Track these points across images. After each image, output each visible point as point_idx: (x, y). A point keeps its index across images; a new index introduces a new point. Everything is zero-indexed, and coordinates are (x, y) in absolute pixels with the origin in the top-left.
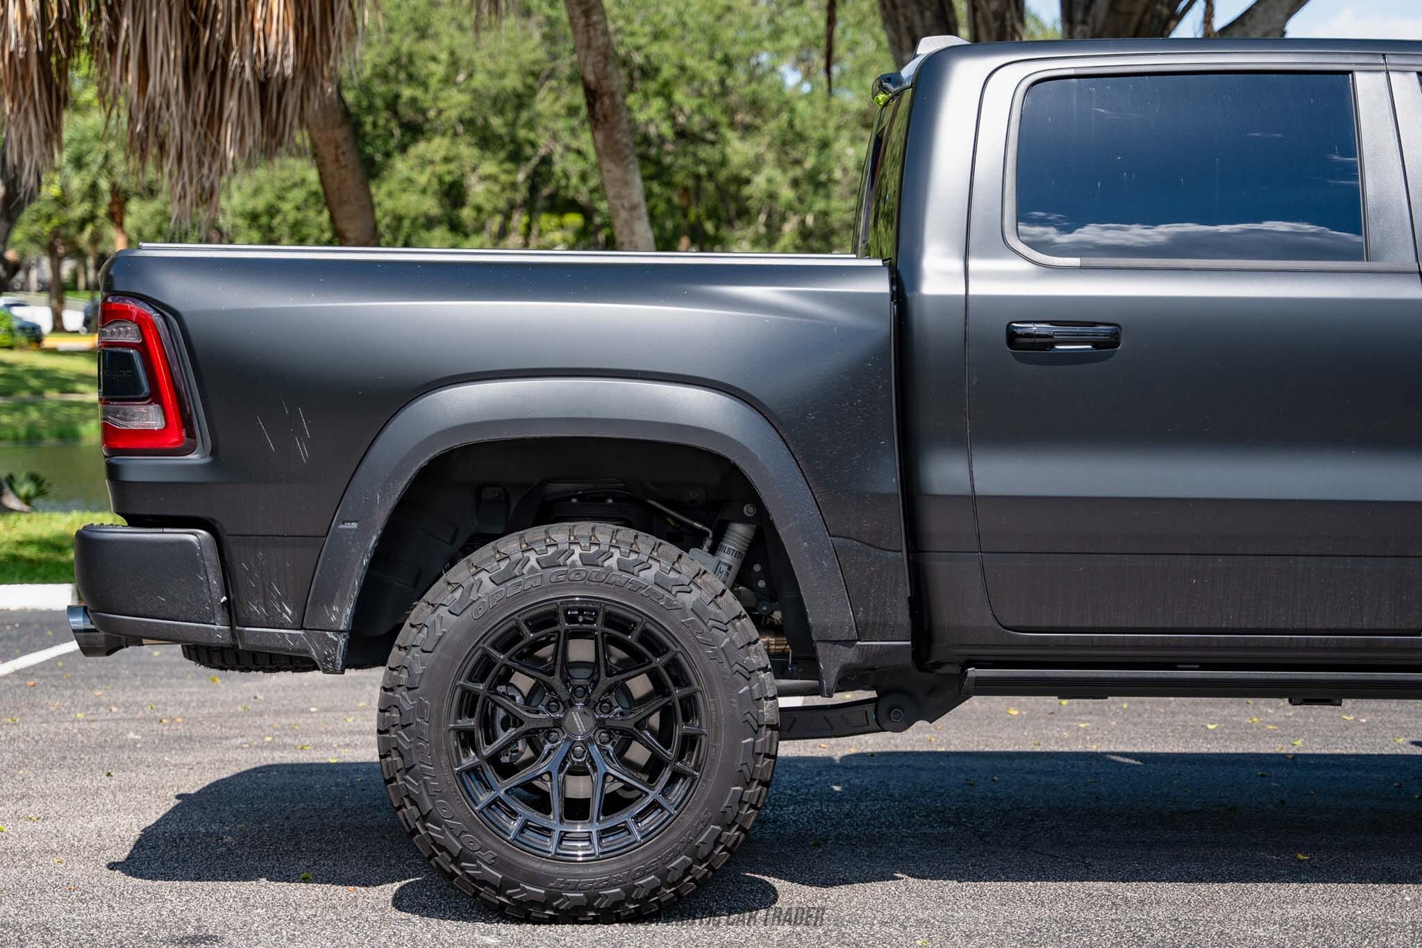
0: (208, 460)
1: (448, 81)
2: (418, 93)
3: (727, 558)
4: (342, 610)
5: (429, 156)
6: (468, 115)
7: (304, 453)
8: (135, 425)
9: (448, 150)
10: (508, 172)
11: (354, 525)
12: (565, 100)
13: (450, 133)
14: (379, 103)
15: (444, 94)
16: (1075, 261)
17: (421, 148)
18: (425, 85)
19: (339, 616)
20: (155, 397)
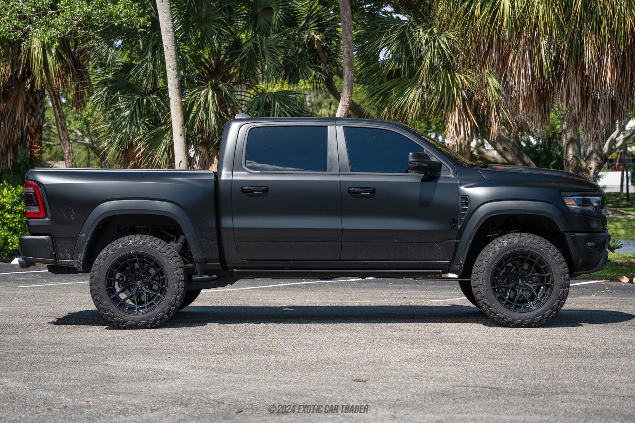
0: (50, 219)
3: (179, 244)
4: (81, 255)
7: (73, 218)
8: (32, 211)
11: (84, 235)
16: (259, 172)
19: (81, 256)
20: (37, 205)
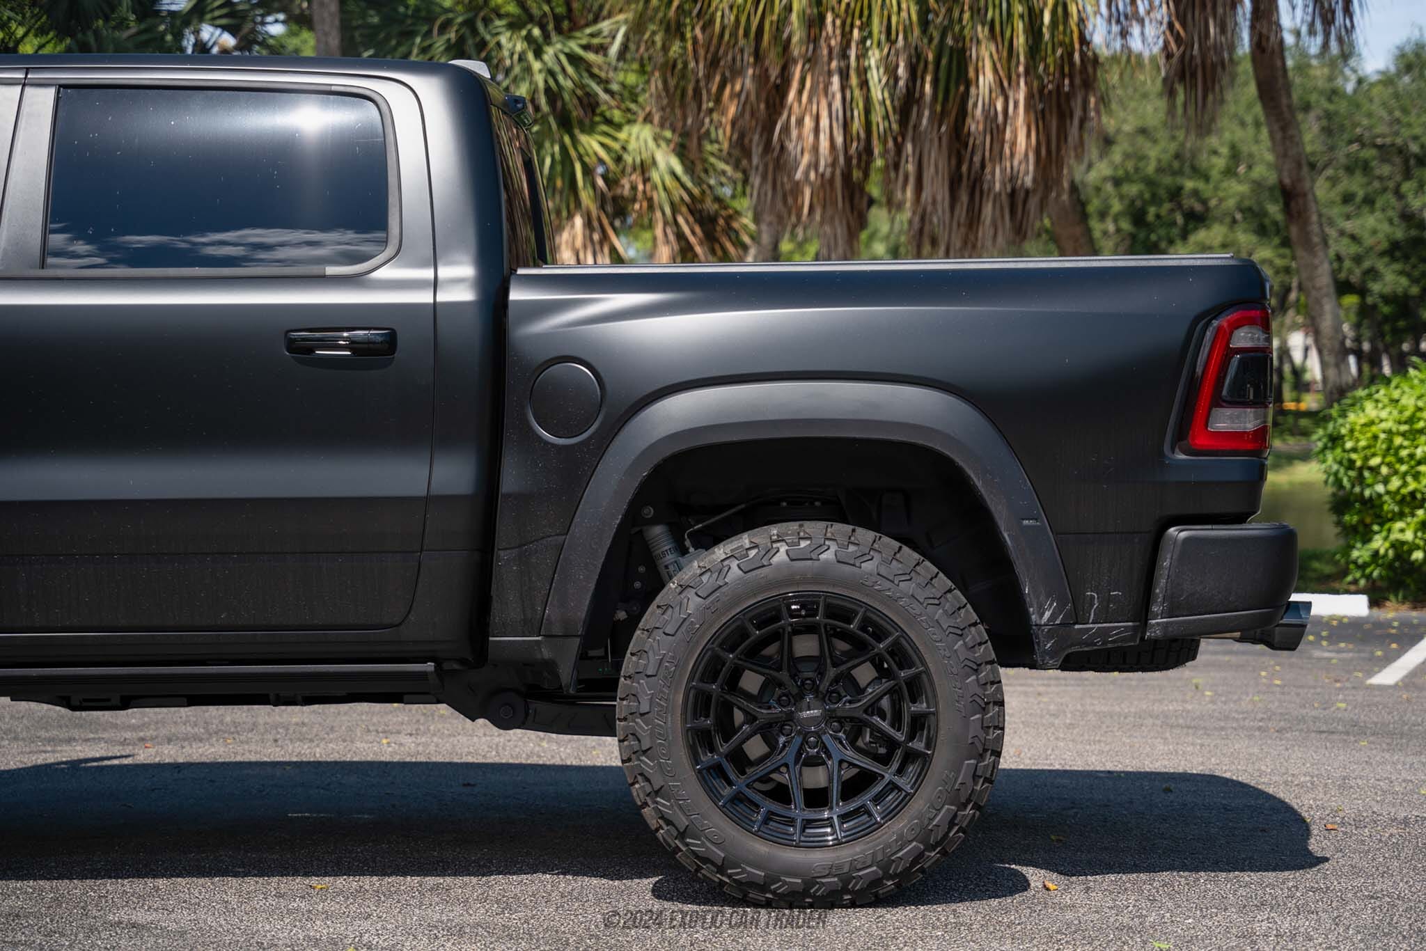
1: (1230, 172)
2: (1200, 185)
5: (1208, 242)
6: (1247, 203)
9: (1226, 236)
10: (1283, 256)
12: (1340, 188)
13: (1228, 220)
14: (1162, 193)
15: (1225, 184)
17: (1201, 235)
18: (1207, 178)
